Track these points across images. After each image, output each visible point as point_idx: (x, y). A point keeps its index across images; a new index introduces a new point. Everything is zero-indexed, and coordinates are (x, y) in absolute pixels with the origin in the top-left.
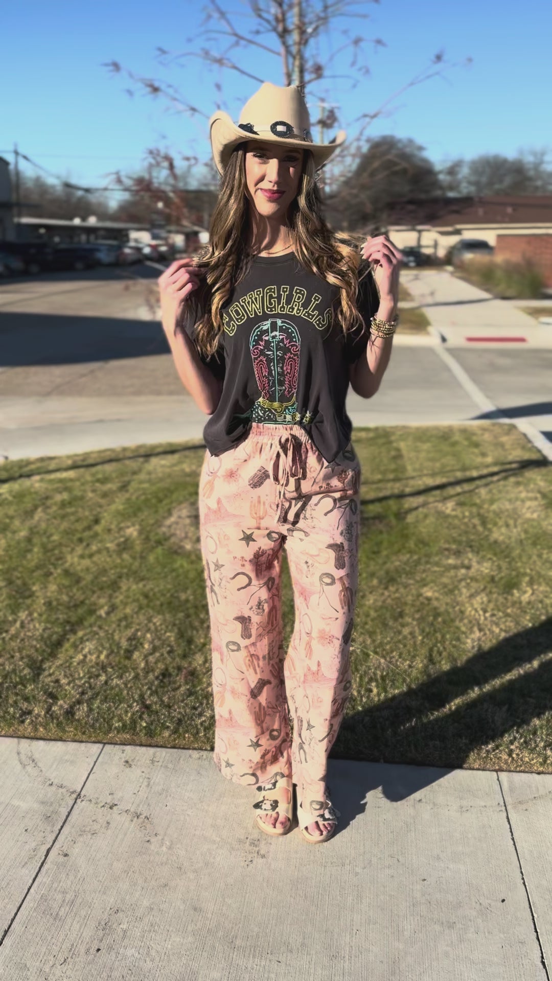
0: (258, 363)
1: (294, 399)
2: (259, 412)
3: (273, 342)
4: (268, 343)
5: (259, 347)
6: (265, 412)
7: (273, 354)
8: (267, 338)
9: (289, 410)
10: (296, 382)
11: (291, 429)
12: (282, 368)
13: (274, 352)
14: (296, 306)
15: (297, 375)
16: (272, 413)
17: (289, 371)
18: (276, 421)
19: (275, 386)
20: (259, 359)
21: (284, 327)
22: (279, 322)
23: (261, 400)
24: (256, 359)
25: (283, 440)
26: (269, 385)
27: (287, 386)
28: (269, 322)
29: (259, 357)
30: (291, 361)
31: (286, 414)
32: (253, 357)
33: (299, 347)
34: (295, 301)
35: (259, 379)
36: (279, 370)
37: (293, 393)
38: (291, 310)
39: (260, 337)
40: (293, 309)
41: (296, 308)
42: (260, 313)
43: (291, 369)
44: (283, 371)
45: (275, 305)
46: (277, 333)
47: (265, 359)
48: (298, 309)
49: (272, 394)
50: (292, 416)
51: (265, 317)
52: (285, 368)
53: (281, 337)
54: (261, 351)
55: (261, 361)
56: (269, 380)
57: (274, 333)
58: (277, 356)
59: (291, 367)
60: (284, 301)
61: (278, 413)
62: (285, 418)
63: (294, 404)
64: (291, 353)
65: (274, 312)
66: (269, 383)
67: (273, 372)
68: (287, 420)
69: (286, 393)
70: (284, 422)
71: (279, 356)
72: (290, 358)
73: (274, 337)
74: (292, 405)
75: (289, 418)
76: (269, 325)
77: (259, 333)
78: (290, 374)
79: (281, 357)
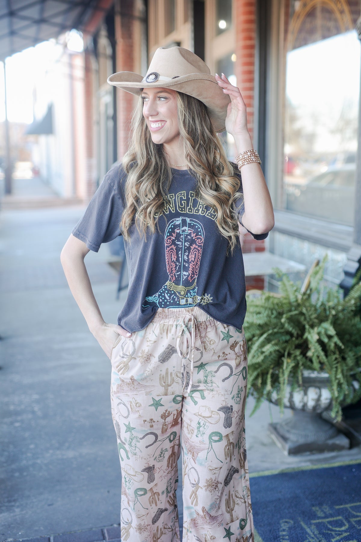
0: (169, 250)
1: (195, 283)
2: (166, 295)
3: (183, 234)
4: (178, 235)
5: (172, 237)
6: (171, 294)
7: (182, 244)
8: (178, 231)
9: (190, 293)
10: (198, 270)
11: (192, 310)
12: (188, 256)
13: (182, 243)
14: (200, 208)
15: (199, 263)
16: (176, 296)
17: (193, 259)
18: (179, 304)
19: (181, 271)
20: (170, 247)
21: (192, 224)
22: (188, 220)
23: (168, 283)
24: (168, 247)
25: (186, 321)
26: (176, 269)
27: (190, 272)
28: (181, 218)
29: (171, 245)
30: (195, 251)
31: (188, 297)
32: (166, 245)
33: (203, 240)
34: (200, 204)
35: (169, 264)
36: (186, 258)
37: (195, 279)
38: (197, 211)
39: (173, 230)
40: (199, 210)
41: (201, 210)
42: (173, 210)
43: (195, 258)
44: (188, 260)
45: (185, 206)
46: (187, 228)
47: (175, 248)
48: (202, 210)
49: (178, 277)
50: (193, 299)
51: (177, 215)
52: (190, 257)
53: (189, 232)
54: (173, 241)
55: (172, 249)
56: (176, 265)
57: (184, 228)
58: (185, 246)
59: (195, 256)
60: (192, 204)
61: (181, 295)
62: (187, 301)
63: (195, 288)
64: (196, 245)
65: (184, 212)
66: (176, 267)
67: (180, 259)
68: (188, 303)
69: (189, 278)
70: (186, 305)
71: (186, 246)
72: (195, 248)
73: (183, 231)
74: (193, 289)
75: (190, 300)
76: (181, 221)
77: (173, 226)
78: (193, 262)
79: (187, 247)
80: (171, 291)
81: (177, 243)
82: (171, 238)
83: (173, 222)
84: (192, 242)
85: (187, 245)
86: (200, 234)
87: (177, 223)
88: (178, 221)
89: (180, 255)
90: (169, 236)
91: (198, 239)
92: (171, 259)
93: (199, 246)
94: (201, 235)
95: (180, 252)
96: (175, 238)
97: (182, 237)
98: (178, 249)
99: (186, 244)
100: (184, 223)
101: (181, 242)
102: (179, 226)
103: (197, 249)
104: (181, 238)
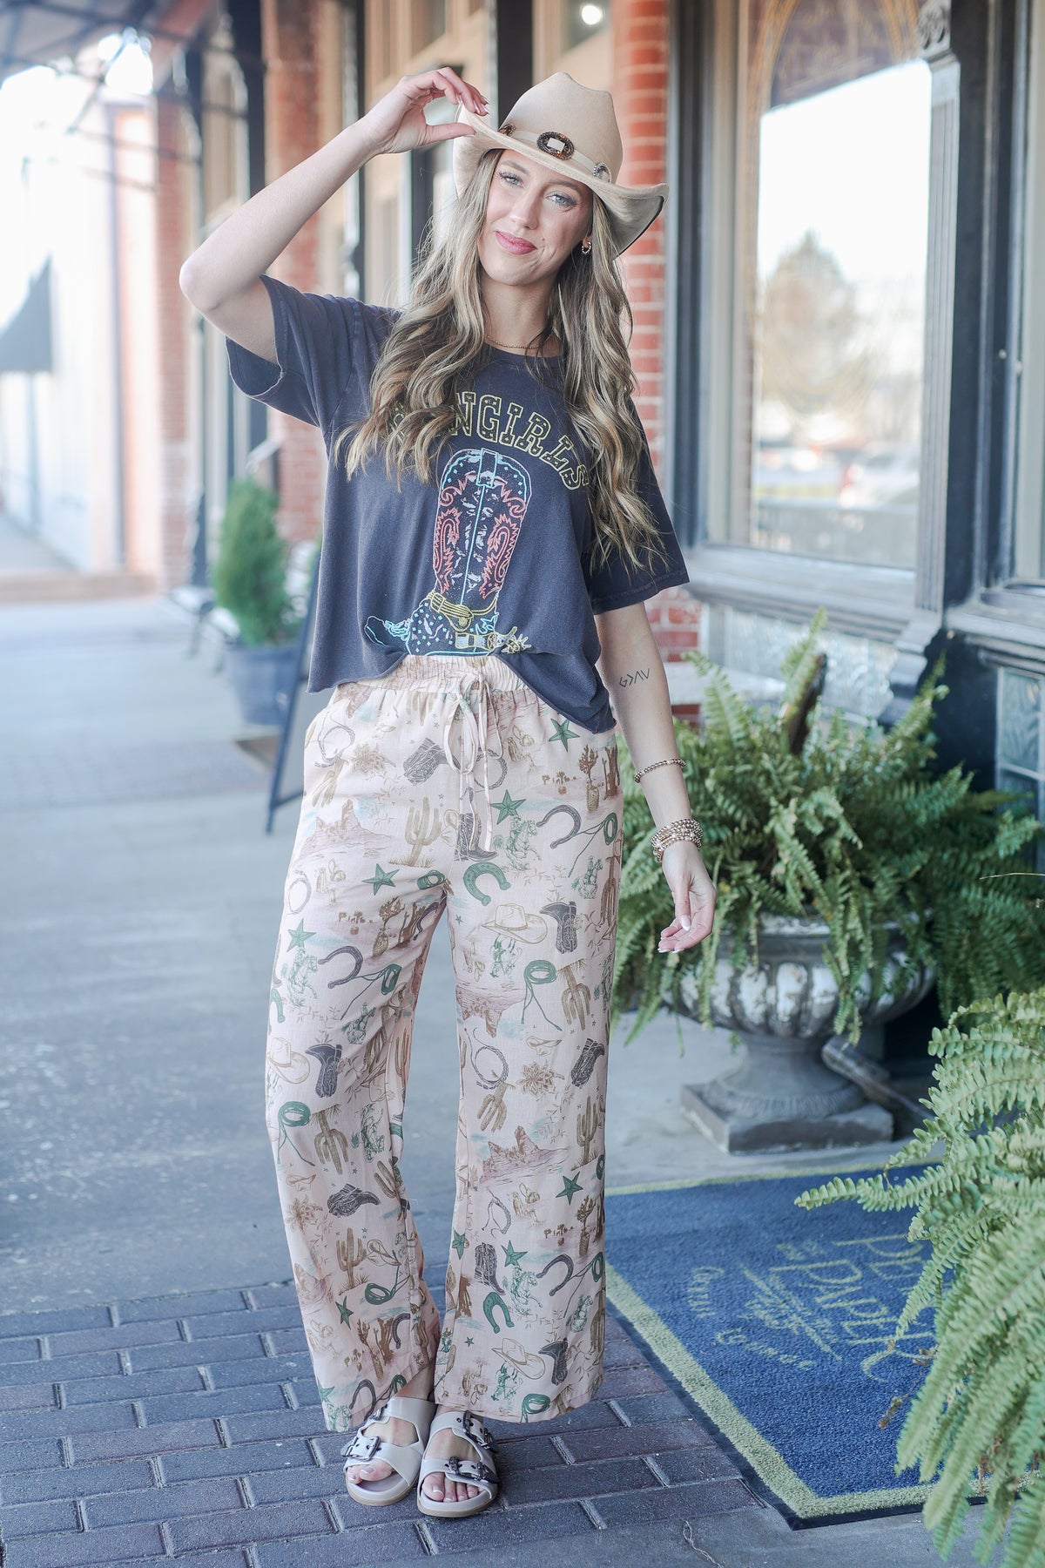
0: (445, 518)
1: (494, 603)
2: (426, 623)
3: (481, 488)
4: (471, 487)
5: (456, 490)
6: (437, 623)
7: (476, 510)
8: (472, 479)
9: (481, 624)
10: (504, 575)
11: (483, 664)
12: (485, 539)
13: (478, 506)
14: (531, 440)
15: (509, 560)
16: (447, 626)
17: (496, 548)
18: (453, 648)
19: (464, 571)
21: (506, 468)
22: (499, 458)
23: (431, 596)
24: (444, 509)
25: (467, 685)
26: (453, 565)
27: (485, 576)
28: (482, 452)
29: (451, 508)
30: (506, 531)
31: (474, 633)
32: (440, 504)
33: (525, 507)
34: (530, 433)
35: (439, 549)
36: (480, 541)
37: (494, 593)
38: (521, 444)
39: (461, 472)
40: (527, 443)
41: (531, 445)
42: (468, 432)
43: (500, 546)
44: (485, 547)
45: (495, 429)
46: (492, 475)
47: (458, 515)
49: (456, 585)
50: (486, 638)
51: (475, 443)
52: (489, 542)
53: (497, 484)
54: (458, 498)
55: (451, 516)
56: (456, 556)
57: (486, 474)
58: (482, 515)
59: (502, 542)
60: (513, 427)
61: (459, 627)
62: (471, 641)
63: (492, 613)
64: (508, 516)
65: (491, 440)
66: (453, 560)
67: (467, 542)
68: (475, 646)
69: (482, 590)
70: (466, 652)
71: (485, 516)
72: (503, 523)
73: (484, 480)
74: (489, 616)
75: (479, 641)
76: (481, 458)
77: (461, 465)
78: (496, 554)
79: (487, 518)
80: (437, 615)
81: (465, 504)
82: (453, 490)
83: (463, 454)
84: (500, 508)
85: (488, 514)
86: (520, 492)
87: (473, 460)
88: (476, 456)
89: (467, 534)
90: (451, 484)
91: (514, 503)
92: (447, 539)
93: (513, 520)
94: (522, 497)
95: (468, 527)
96: (463, 492)
97: (478, 492)
98: (465, 519)
99: (485, 509)
100: (488, 462)
101: (474, 503)
102: (474, 466)
103: (508, 525)
104: (476, 495)
